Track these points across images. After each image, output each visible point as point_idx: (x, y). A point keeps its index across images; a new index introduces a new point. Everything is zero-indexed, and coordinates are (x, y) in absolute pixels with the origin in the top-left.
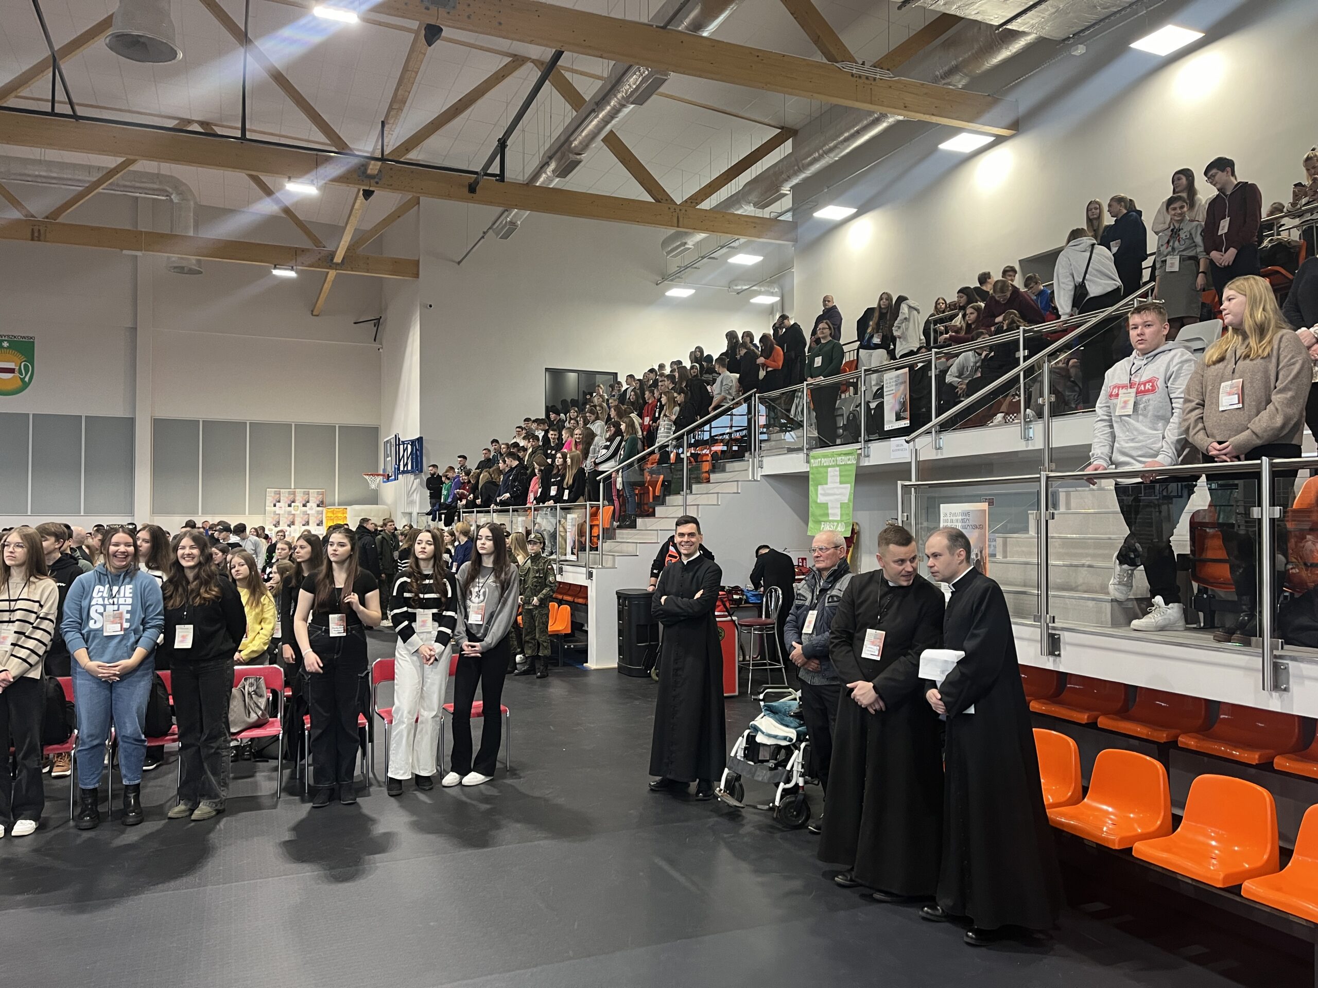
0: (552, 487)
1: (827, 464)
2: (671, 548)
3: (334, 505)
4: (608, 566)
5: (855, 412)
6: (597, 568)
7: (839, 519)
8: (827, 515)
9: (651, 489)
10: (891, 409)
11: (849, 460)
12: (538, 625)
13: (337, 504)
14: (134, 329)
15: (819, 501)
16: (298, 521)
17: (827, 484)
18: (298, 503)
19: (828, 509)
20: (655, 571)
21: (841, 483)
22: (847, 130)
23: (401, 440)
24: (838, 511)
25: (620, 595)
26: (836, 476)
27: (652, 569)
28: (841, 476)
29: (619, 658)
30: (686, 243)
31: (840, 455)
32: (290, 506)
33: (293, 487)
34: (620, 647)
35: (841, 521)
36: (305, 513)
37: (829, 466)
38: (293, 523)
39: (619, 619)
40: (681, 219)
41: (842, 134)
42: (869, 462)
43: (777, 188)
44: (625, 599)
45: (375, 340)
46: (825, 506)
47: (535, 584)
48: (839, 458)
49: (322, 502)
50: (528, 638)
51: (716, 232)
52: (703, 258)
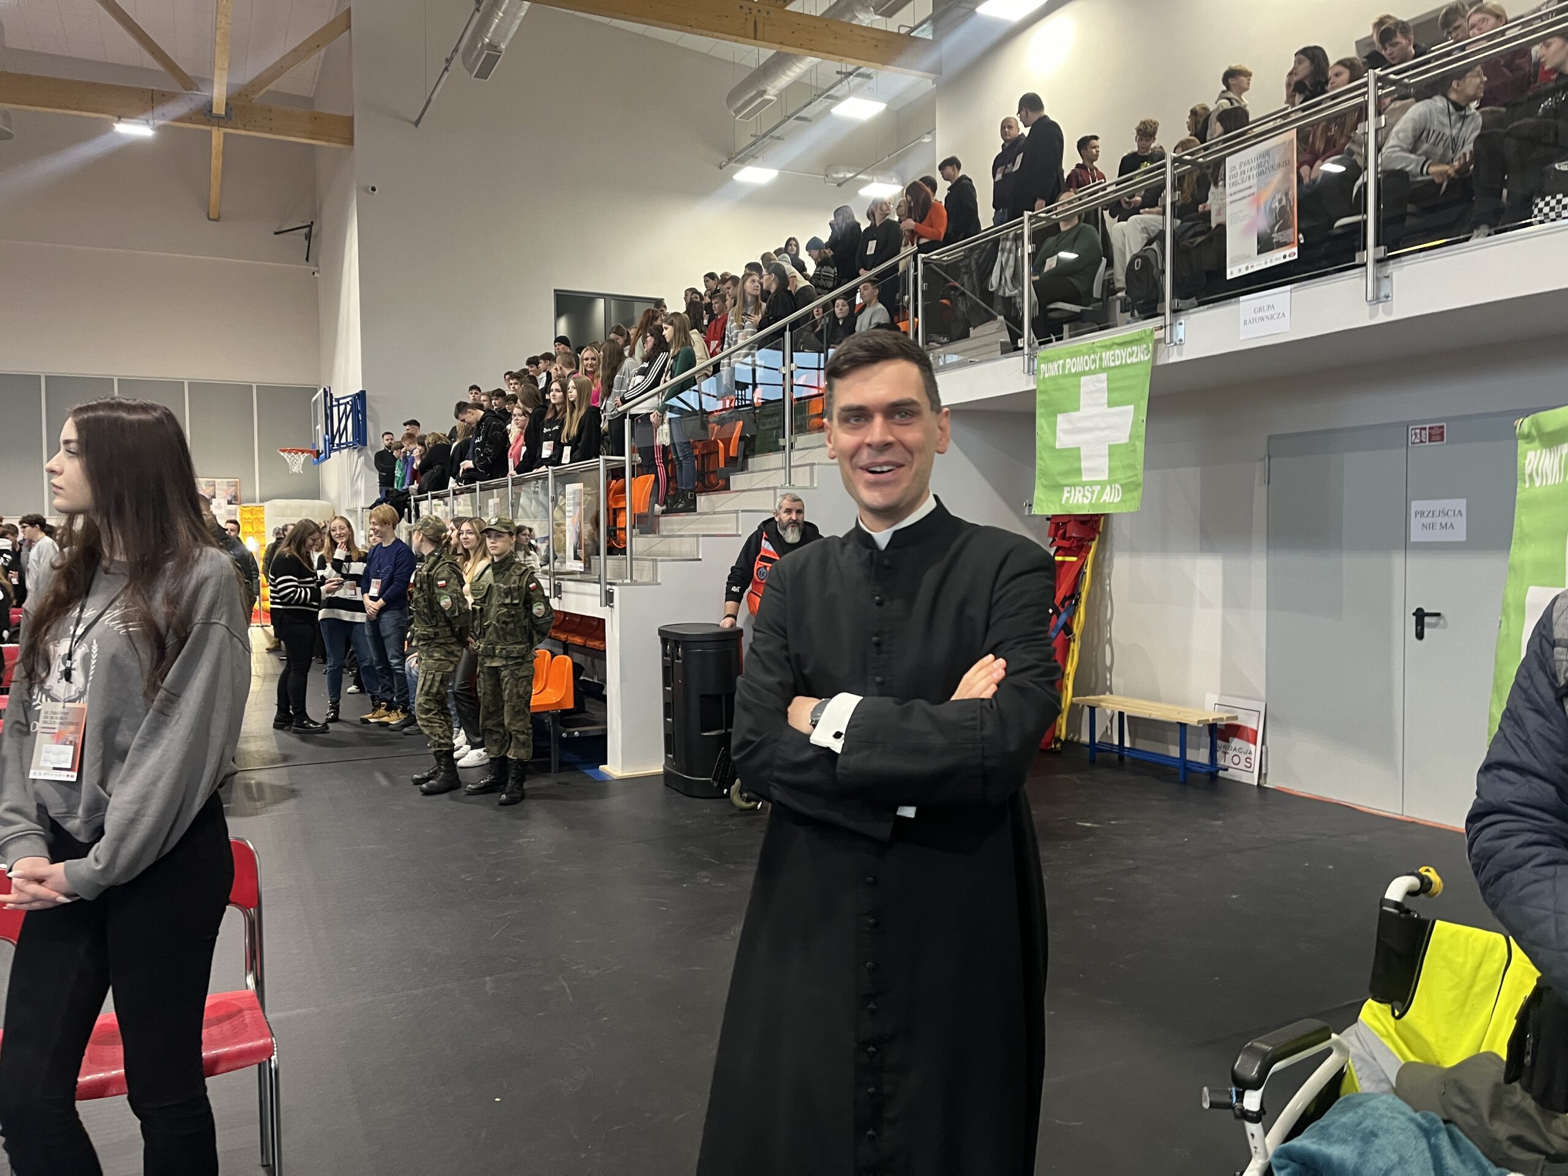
0: (545, 443)
1: (1080, 369)
2: (766, 545)
3: (254, 501)
4: (644, 580)
5: (1149, 254)
6: (620, 585)
7: (1105, 477)
8: (1078, 471)
9: (721, 445)
10: (1246, 231)
11: (1131, 355)
12: (510, 700)
13: (258, 499)
15: (1058, 446)
17: (1078, 409)
19: (1079, 459)
20: (735, 589)
21: (1110, 404)
23: (335, 396)
24: (1104, 463)
25: (668, 638)
26: (1100, 391)
27: (729, 585)
28: (1109, 390)
29: (666, 757)
30: (764, 92)
31: (1108, 347)
34: (668, 738)
35: (1111, 482)
37: (1084, 373)
39: (666, 683)
40: (760, 27)
42: (1180, 354)
44: (677, 644)
45: (307, 259)
46: (1073, 454)
47: (503, 619)
48: (1106, 355)
49: (235, 497)
50: (489, 723)
51: (813, 49)
52: (789, 117)
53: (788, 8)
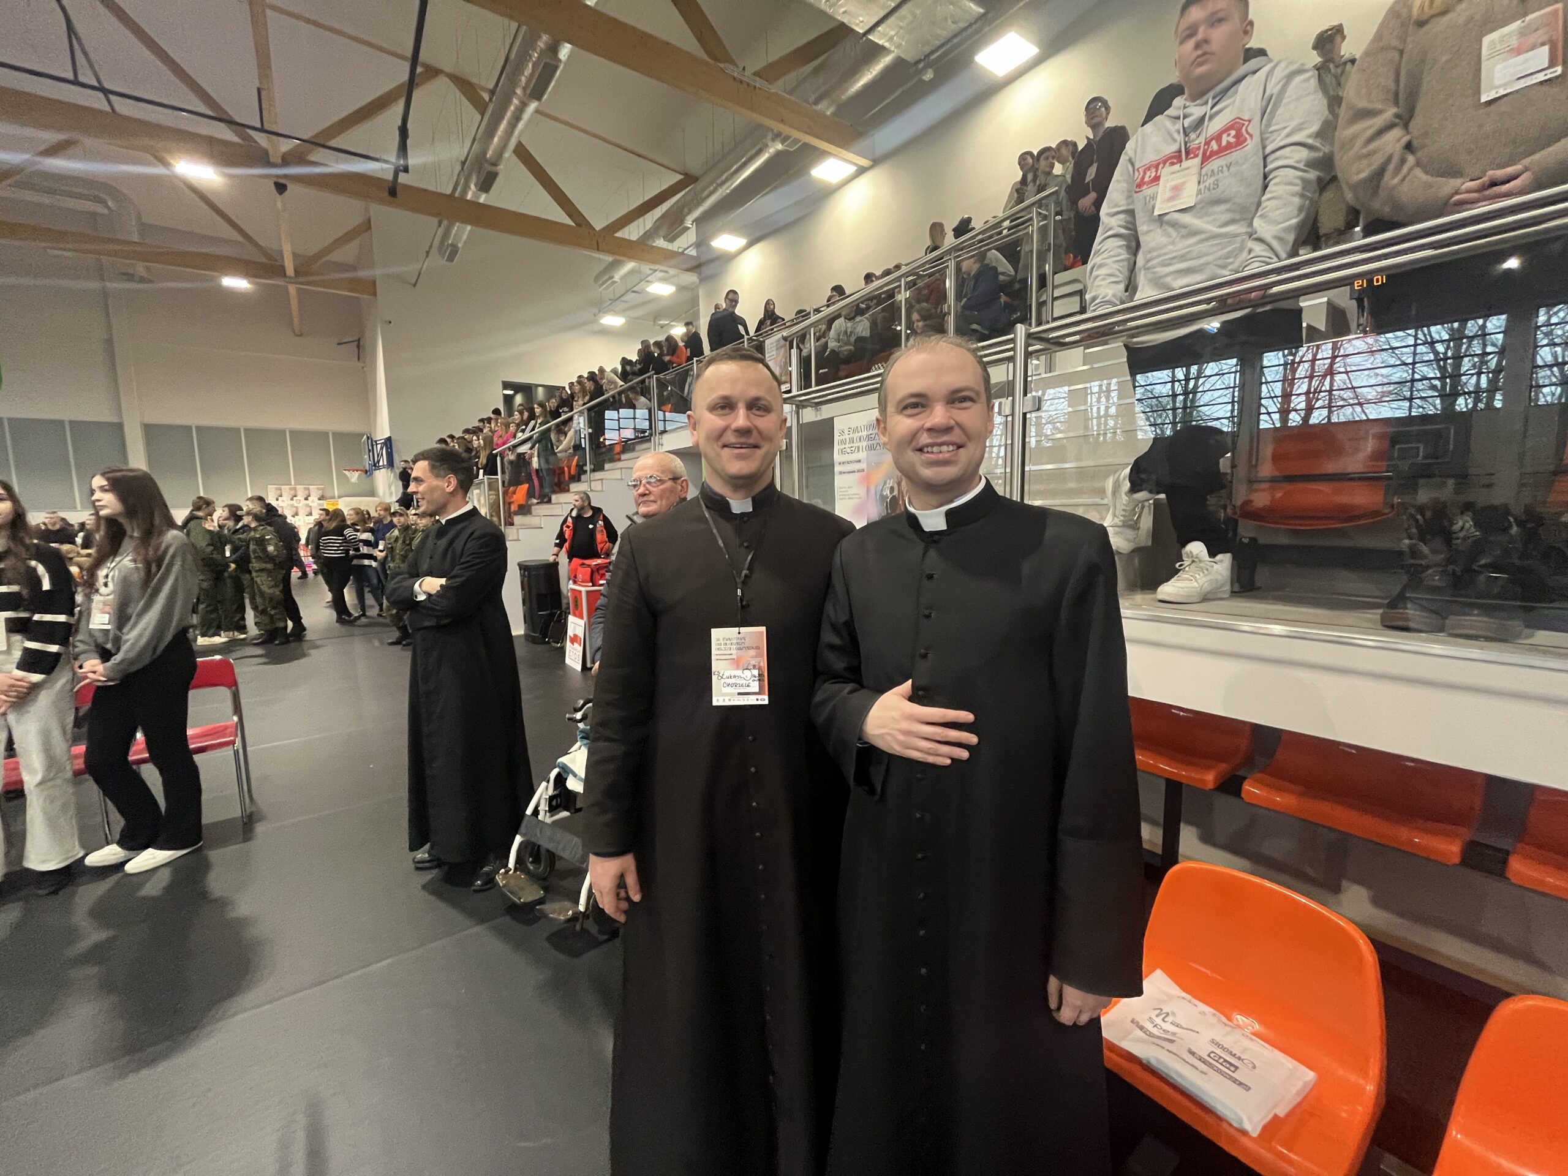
9: (566, 469)
14: (109, 342)
16: (302, 512)
18: (301, 496)
22: (736, 163)
23: (374, 439)
25: (522, 567)
29: (525, 625)
30: (613, 277)
32: (292, 499)
33: (293, 483)
36: (307, 505)
38: (297, 514)
39: (522, 589)
40: (600, 244)
41: (731, 167)
43: (682, 221)
44: (526, 570)
45: (358, 360)
49: (323, 496)
51: (632, 258)
52: (628, 291)
53: (616, 235)
